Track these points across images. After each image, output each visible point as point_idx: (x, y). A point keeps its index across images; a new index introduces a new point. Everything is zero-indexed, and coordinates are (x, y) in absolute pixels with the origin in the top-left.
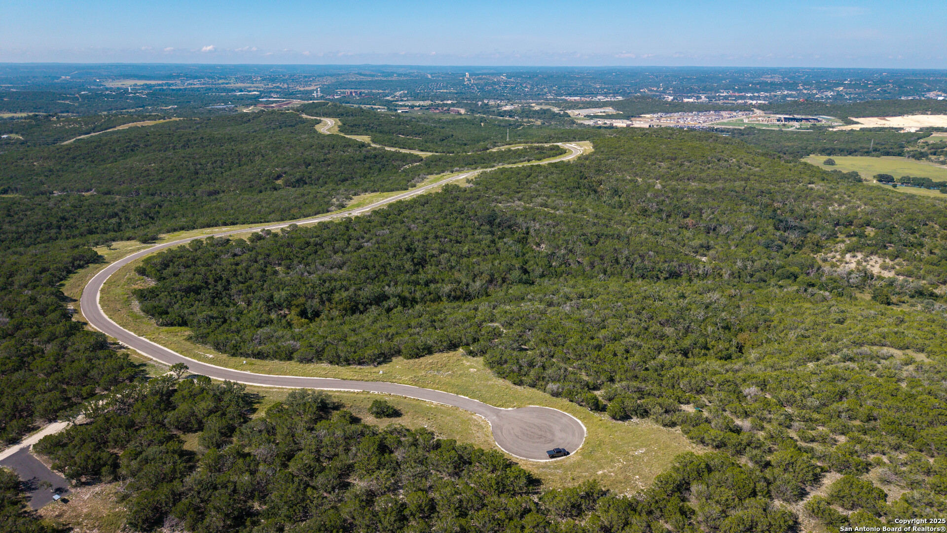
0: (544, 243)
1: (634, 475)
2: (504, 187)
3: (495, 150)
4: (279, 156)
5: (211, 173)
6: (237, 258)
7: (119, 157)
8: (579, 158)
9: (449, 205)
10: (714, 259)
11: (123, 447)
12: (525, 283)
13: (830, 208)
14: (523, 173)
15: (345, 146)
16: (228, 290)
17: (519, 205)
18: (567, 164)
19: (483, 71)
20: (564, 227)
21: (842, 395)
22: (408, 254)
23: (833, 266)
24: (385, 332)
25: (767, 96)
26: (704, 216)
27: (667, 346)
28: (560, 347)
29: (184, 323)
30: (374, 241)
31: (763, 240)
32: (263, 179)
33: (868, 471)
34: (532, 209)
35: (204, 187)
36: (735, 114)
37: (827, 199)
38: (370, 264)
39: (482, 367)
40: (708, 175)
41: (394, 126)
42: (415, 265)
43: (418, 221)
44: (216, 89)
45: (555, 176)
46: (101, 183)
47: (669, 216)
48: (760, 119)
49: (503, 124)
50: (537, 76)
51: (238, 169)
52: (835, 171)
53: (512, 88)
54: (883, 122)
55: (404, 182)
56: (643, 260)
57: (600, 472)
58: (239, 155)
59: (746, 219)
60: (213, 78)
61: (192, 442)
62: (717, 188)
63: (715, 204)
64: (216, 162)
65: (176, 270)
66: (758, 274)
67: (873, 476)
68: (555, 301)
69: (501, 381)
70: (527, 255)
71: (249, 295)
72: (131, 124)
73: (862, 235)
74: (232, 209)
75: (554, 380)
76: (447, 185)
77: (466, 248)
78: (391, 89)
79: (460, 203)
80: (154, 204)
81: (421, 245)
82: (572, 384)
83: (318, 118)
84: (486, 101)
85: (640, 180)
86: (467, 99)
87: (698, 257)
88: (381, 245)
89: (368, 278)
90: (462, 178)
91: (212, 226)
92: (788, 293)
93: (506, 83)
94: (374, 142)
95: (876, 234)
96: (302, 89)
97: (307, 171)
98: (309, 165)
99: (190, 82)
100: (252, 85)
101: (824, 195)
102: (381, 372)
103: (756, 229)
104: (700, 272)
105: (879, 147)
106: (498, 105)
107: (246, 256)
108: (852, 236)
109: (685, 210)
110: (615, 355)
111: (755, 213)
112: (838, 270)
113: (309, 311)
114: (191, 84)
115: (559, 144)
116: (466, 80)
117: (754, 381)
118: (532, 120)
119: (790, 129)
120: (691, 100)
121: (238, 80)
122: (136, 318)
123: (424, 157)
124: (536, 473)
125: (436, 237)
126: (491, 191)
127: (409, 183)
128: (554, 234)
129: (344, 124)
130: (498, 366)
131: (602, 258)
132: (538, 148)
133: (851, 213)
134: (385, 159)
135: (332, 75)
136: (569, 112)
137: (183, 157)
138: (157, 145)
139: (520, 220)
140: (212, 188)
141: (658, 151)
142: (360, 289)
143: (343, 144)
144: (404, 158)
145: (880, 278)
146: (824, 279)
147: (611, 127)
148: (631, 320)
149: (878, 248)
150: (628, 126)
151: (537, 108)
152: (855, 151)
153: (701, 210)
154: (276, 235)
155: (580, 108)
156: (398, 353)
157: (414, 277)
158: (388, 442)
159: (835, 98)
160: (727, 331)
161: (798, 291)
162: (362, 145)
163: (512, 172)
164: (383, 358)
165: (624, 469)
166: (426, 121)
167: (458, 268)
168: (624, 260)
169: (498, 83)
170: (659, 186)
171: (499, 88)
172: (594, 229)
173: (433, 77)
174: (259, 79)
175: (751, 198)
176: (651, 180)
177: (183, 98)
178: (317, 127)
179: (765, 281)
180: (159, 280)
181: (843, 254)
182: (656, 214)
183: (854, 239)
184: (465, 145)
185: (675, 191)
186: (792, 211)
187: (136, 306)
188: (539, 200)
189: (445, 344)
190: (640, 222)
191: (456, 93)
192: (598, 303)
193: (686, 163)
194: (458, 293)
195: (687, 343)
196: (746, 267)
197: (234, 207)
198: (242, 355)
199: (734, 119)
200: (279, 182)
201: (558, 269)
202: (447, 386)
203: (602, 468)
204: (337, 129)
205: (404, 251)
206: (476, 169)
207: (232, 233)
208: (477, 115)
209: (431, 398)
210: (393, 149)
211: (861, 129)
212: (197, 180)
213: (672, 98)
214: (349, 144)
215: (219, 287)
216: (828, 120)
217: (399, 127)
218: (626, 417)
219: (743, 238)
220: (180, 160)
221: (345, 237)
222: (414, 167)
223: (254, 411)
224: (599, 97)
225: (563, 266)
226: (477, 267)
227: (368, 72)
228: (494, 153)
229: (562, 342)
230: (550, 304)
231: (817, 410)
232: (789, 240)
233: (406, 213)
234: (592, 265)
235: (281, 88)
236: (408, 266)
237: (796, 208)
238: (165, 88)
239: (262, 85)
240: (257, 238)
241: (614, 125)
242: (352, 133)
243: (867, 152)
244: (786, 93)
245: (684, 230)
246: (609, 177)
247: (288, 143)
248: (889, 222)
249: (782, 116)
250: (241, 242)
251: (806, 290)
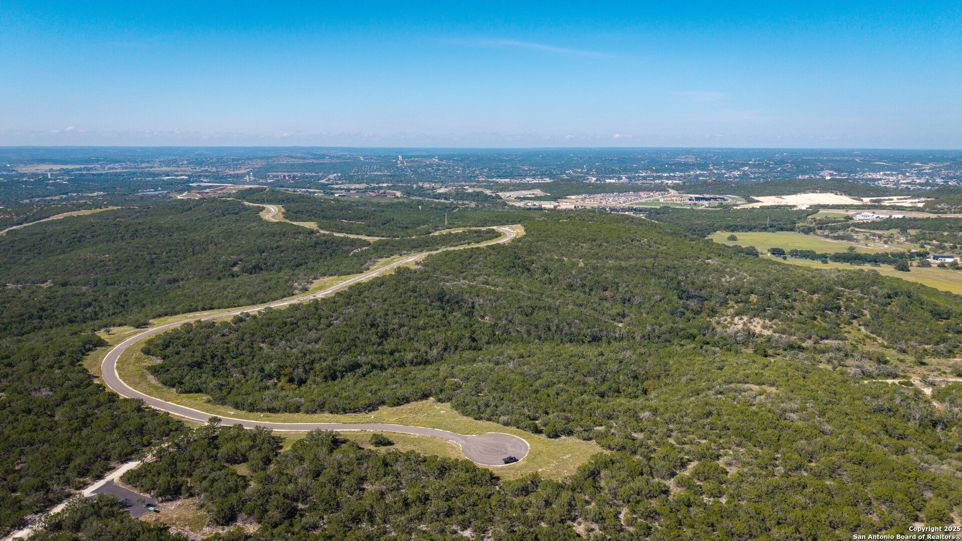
0: (487, 315)
1: (563, 470)
2: (450, 268)
3: (437, 233)
4: (233, 244)
5: (167, 262)
6: (226, 338)
7: (67, 248)
8: (513, 241)
9: (402, 286)
10: (629, 325)
11: (190, 475)
12: (474, 349)
13: (723, 280)
14: (465, 255)
15: (295, 233)
16: (223, 364)
17: (463, 283)
18: (502, 247)
19: (414, 154)
20: (504, 302)
21: (709, 414)
22: (373, 329)
23: (725, 327)
24: (369, 388)
25: (681, 176)
26: (620, 289)
27: (588, 390)
28: (508, 393)
29: (199, 391)
30: (341, 318)
31: (668, 308)
32: (220, 267)
33: (718, 459)
34: (476, 286)
35: (163, 276)
36: (652, 194)
37: (720, 272)
38: (342, 339)
39: (450, 410)
40: (623, 254)
41: (336, 212)
42: (380, 338)
43: (377, 300)
44: (141, 173)
45: (492, 257)
46: (56, 275)
47: (591, 290)
48: (674, 199)
49: (439, 207)
50: (468, 158)
51: (194, 258)
52: (736, 246)
53: (445, 171)
54: (780, 200)
55: (358, 266)
56: (570, 327)
57: (540, 470)
58: (192, 244)
59: (654, 290)
60: (135, 162)
61: (242, 469)
62: (631, 265)
63: (629, 278)
64: (170, 251)
65: (176, 349)
66: (664, 336)
67: (721, 462)
68: (501, 361)
69: (465, 418)
70: (474, 326)
71: (244, 368)
72: (65, 214)
73: (747, 302)
74: (199, 295)
75: (504, 414)
76: (399, 268)
77: (422, 322)
78: (325, 172)
79: (412, 283)
80: (120, 294)
81: (383, 321)
82: (518, 416)
83: (261, 205)
84: (420, 184)
85: (566, 259)
86: (401, 181)
87: (616, 324)
88: (349, 323)
89: (341, 350)
90: (411, 260)
91: (193, 311)
92: (686, 350)
93: (439, 165)
94: (322, 229)
95: (758, 299)
96: (232, 173)
97: (261, 258)
98: (263, 252)
99: (111, 166)
100: (178, 169)
101: (718, 269)
102: (372, 417)
103: (663, 298)
104: (617, 336)
105: (774, 223)
106: (433, 187)
107: (233, 336)
108: (739, 302)
109: (604, 284)
110: (549, 396)
111: (662, 285)
112: (728, 330)
113: (296, 379)
114: (113, 169)
115: (495, 228)
116: (399, 162)
117: (649, 409)
118: (466, 202)
119: (701, 208)
120: (613, 181)
121: (162, 163)
122: (157, 388)
123: (371, 241)
124: (496, 473)
125: (395, 313)
126: (439, 272)
127: (363, 267)
128: (496, 307)
129: (288, 211)
130: (462, 408)
131: (536, 326)
132: (476, 232)
133: (739, 284)
134: (334, 245)
135: (262, 158)
136: (500, 194)
137: (137, 248)
138: (104, 236)
139: (466, 296)
140: (170, 277)
141: (580, 234)
142: (336, 359)
143: (294, 231)
144: (353, 243)
145: (761, 335)
146: (716, 338)
147: (540, 209)
148: (561, 372)
149: (759, 312)
150: (555, 207)
151: (470, 190)
152: (755, 228)
153: (617, 284)
154: (255, 317)
155: (511, 191)
156: (383, 403)
157: (380, 348)
158: (388, 460)
159: (741, 177)
160: (636, 380)
161: (695, 348)
162: (312, 232)
163: (456, 254)
164: (371, 407)
165: (557, 467)
166: (365, 205)
167: (416, 339)
168: (555, 328)
169: (431, 165)
170: (581, 264)
171: (432, 171)
172: (529, 303)
173: (366, 159)
174: (185, 162)
175: (659, 273)
176: (574, 260)
177: (108, 183)
178: (261, 214)
179: (670, 341)
180: (164, 359)
181: (733, 318)
182: (581, 288)
183: (741, 304)
184: (407, 228)
185: (595, 268)
186: (693, 283)
187: (152, 379)
188: (481, 279)
189: (419, 394)
190: (567, 295)
191: (390, 176)
192: (534, 361)
193: (605, 244)
194: (419, 360)
195: (603, 388)
196: (654, 330)
197: (200, 293)
198: (258, 410)
199: (651, 199)
200: (235, 269)
201: (501, 337)
202: (425, 424)
203: (541, 467)
204: (281, 216)
205: (369, 327)
206: (422, 251)
207: (215, 316)
208: (414, 198)
209: (415, 432)
210: (342, 235)
211: (761, 207)
212: (154, 269)
213: (595, 179)
214: (299, 231)
215: (216, 362)
216: (733, 199)
217: (341, 213)
218: (556, 436)
219: (652, 307)
220: (134, 251)
221: (316, 316)
222: (363, 251)
223: (281, 447)
224: (528, 179)
225: (505, 334)
226: (433, 338)
227: (299, 155)
228: (437, 236)
229: (508, 389)
230: (497, 363)
231: (690, 425)
232: (690, 308)
233: (366, 294)
234: (529, 333)
235: (210, 172)
236: (374, 338)
237: (696, 281)
238: (84, 172)
239: (190, 169)
240: (239, 320)
241: (543, 206)
242: (296, 219)
243: (764, 228)
244: (698, 172)
245: (604, 301)
246: (540, 257)
247: (239, 231)
248: (768, 290)
249: (693, 196)
250: (225, 324)
251: (701, 347)
